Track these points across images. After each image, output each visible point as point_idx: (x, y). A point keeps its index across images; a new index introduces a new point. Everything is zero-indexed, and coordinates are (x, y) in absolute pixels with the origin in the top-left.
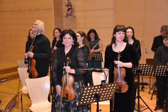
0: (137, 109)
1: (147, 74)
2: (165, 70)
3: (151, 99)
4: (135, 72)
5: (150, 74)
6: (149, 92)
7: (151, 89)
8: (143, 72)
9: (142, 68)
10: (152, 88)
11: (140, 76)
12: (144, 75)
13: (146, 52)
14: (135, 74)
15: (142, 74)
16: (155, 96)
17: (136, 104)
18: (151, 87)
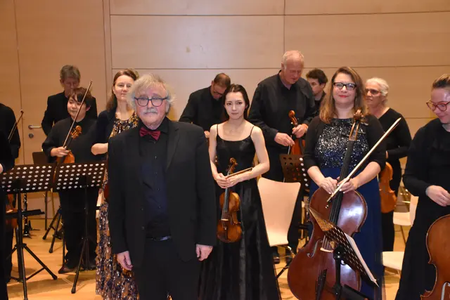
0: (18, 277)
1: (40, 188)
2: (78, 175)
3: (51, 251)
4: (9, 186)
5: (46, 188)
6: (44, 238)
7: (48, 227)
8: (28, 185)
9: (27, 175)
10: (51, 226)
11: (23, 195)
12: (31, 191)
13: (31, 136)
14: (9, 190)
15: (28, 189)
16: (59, 244)
17: (13, 269)
18: (49, 222)
